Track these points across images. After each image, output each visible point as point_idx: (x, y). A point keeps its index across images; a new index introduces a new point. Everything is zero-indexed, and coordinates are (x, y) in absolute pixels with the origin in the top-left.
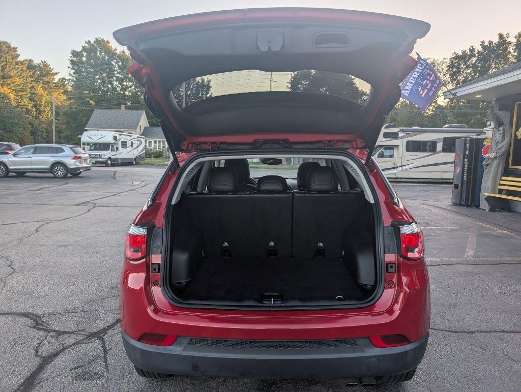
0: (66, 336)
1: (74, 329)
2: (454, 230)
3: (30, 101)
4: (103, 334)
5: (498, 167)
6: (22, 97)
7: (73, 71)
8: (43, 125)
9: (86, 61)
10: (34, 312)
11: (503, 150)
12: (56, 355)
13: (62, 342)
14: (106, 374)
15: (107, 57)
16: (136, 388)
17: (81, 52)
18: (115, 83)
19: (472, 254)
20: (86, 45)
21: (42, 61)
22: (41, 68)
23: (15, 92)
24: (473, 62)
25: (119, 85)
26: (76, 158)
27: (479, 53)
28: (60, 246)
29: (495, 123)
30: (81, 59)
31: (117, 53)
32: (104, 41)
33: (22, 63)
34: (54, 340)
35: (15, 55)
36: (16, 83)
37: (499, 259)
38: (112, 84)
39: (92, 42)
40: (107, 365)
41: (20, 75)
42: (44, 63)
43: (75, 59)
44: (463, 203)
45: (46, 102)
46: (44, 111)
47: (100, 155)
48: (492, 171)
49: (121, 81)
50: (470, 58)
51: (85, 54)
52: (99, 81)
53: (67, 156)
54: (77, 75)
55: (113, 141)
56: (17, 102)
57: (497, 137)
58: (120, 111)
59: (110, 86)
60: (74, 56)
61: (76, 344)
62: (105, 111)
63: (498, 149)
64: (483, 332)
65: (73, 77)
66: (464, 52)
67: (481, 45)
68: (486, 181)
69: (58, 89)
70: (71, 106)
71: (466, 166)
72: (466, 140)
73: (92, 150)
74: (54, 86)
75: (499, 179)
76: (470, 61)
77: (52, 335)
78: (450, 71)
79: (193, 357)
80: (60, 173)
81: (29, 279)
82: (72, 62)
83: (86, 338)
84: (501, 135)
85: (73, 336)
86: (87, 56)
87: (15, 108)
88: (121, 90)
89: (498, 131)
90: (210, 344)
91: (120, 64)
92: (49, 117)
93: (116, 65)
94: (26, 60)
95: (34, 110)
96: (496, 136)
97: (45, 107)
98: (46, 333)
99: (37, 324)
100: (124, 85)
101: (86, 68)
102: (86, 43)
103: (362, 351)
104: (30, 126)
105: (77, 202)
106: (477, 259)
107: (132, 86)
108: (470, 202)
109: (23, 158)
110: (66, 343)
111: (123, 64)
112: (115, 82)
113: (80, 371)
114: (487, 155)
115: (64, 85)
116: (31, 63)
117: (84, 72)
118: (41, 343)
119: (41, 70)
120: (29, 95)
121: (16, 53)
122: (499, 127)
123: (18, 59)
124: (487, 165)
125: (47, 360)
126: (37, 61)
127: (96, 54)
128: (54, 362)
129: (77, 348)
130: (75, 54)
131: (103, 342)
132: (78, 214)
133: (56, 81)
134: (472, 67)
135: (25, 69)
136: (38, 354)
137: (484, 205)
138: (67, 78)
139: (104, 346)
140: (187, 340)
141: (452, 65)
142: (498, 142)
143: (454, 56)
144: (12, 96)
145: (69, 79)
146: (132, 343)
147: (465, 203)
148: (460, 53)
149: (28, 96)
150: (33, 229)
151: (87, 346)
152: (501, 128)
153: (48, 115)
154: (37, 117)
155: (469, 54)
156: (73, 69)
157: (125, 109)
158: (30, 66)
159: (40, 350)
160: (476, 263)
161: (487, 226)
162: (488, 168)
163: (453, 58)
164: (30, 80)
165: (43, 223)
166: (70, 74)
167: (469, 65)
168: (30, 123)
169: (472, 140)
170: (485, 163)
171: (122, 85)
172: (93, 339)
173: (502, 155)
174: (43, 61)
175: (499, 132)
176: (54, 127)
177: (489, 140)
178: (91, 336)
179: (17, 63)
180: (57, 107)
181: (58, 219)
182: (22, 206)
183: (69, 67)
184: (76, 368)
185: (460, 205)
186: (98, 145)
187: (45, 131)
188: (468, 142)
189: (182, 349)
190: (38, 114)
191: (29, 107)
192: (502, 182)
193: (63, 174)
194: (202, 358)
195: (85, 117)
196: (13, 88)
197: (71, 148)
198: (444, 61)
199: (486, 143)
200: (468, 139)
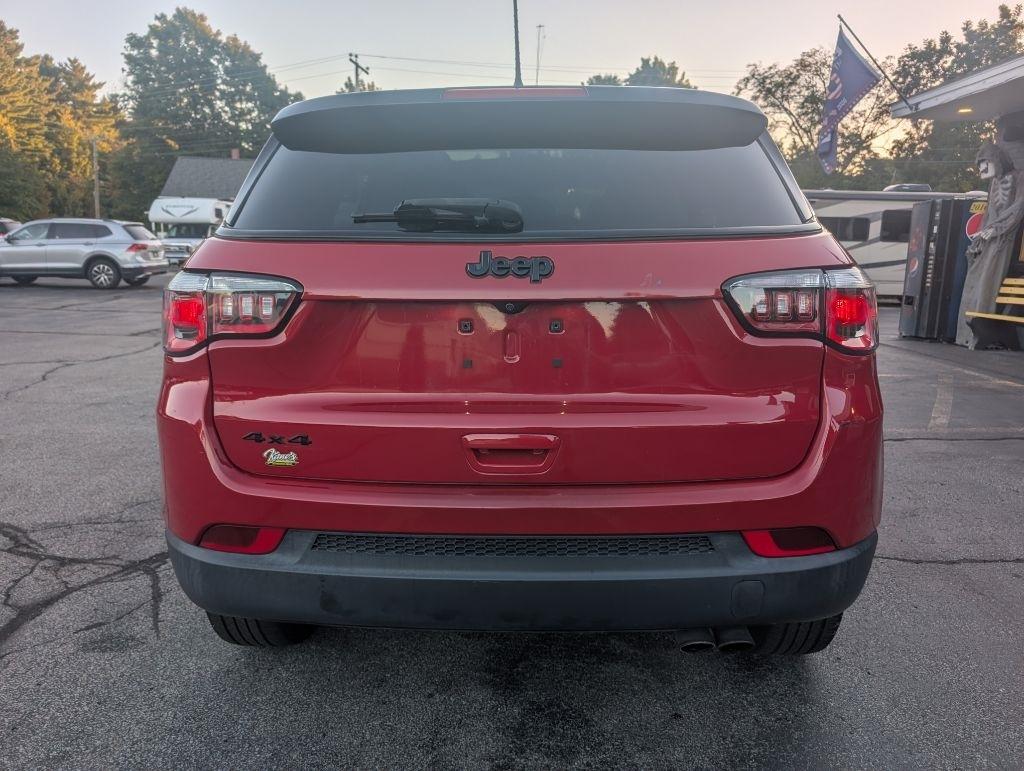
0: (76, 567)
1: (94, 555)
2: (907, 380)
3: (46, 143)
4: (158, 564)
5: (998, 260)
6: (30, 133)
7: (131, 78)
8: (77, 192)
9: (158, 57)
10: (14, 523)
11: (1011, 221)
12: (49, 602)
13: (67, 580)
14: (152, 639)
15: (200, 50)
16: (216, 667)
17: (147, 38)
18: (219, 104)
19: (944, 421)
20: (158, 23)
21: (70, 60)
22: (67, 73)
23: (17, 122)
24: (946, 66)
25: (227, 109)
26: (136, 248)
27: (958, 46)
28: (88, 405)
29: (996, 166)
30: (147, 53)
31: (220, 42)
32: (193, 15)
33: (28, 62)
34: (50, 576)
35: (14, 47)
36: (18, 104)
37: (1000, 429)
38: (212, 107)
39: (170, 17)
40: (156, 620)
41: (25, 87)
42: (74, 62)
43: (135, 53)
44: (923, 334)
45: (79, 144)
46: (78, 164)
47: (188, 248)
48: (986, 267)
49: (230, 99)
50: (941, 57)
51: (155, 43)
52: (186, 100)
53: (118, 243)
54: (140, 88)
55: (213, 220)
56: (23, 144)
57: (1000, 196)
58: (231, 162)
59: (207, 110)
60: (133, 46)
61: (97, 582)
62: (200, 161)
63: (1000, 222)
64: (976, 561)
65: (132, 90)
66: (930, 43)
67: (964, 29)
68: (972, 288)
69: (104, 117)
70: (129, 150)
71: (932, 257)
72: (934, 204)
73: (172, 237)
74: (95, 112)
75: (999, 283)
76: (941, 62)
77: (47, 564)
78: (900, 83)
79: (323, 578)
80: (103, 279)
81: (14, 461)
82: (129, 59)
83: (119, 572)
84: (1007, 193)
85: (91, 567)
86: (160, 45)
87: (17, 155)
88: (230, 119)
89: (1002, 183)
90: (361, 548)
91: (227, 63)
92: (88, 174)
93: (220, 66)
94: (37, 57)
95: (57, 161)
96: (997, 194)
97: (79, 155)
98: (34, 562)
99: (18, 543)
100: (236, 109)
101: (157, 72)
102: (157, 18)
103: (725, 564)
104: (50, 194)
105: (134, 329)
106: (955, 431)
107: (253, 111)
108: (936, 332)
109: (28, 247)
110: (74, 581)
111: (233, 65)
112: (218, 102)
113: (96, 634)
114: (975, 235)
115: (116, 110)
116: (49, 64)
117: (154, 80)
118: (20, 580)
119: (68, 76)
120: (46, 129)
121: (17, 41)
122: (1004, 174)
123: (21, 55)
124: (976, 255)
125: (28, 613)
126: (59, 60)
127: (179, 41)
128: (41, 617)
129: (96, 590)
130: (134, 41)
131: (156, 580)
132: (135, 349)
133: (98, 101)
134: (944, 76)
135: (35, 75)
136: (10, 602)
137: (965, 336)
138: (121, 93)
139: (155, 586)
140: (308, 539)
141: (903, 72)
142: (1001, 206)
143: (909, 52)
144: (11, 131)
145: (125, 95)
146: (183, 551)
147: (927, 333)
148: (921, 47)
149: (43, 131)
150: (38, 375)
151: (119, 587)
152: (1008, 178)
153: (85, 171)
154: (63, 176)
155: (938, 47)
156: (131, 73)
157: (241, 157)
158: (46, 68)
159: (15, 594)
160: (954, 438)
161: (973, 373)
162: (977, 261)
163: (907, 56)
164: (45, 98)
165: (57, 365)
166: (126, 85)
167: (938, 71)
168: (50, 188)
169: (946, 203)
170: (971, 250)
171: (233, 108)
172: (135, 574)
173: (1006, 234)
174: (72, 59)
175: (1004, 186)
176: (96, 194)
177: (981, 204)
178: (132, 567)
179: (18, 63)
180: (102, 154)
181: (90, 358)
182: (21, 335)
183: (123, 70)
184: (87, 628)
185: (916, 338)
186: (184, 228)
187: (81, 203)
188: (938, 207)
189: (298, 559)
190: (67, 169)
191: (48, 155)
192: (1004, 290)
193: (109, 279)
194: (343, 579)
195: (160, 173)
196: (10, 115)
197: (124, 227)
198: (888, 62)
199: (976, 210)
200: (939, 201)
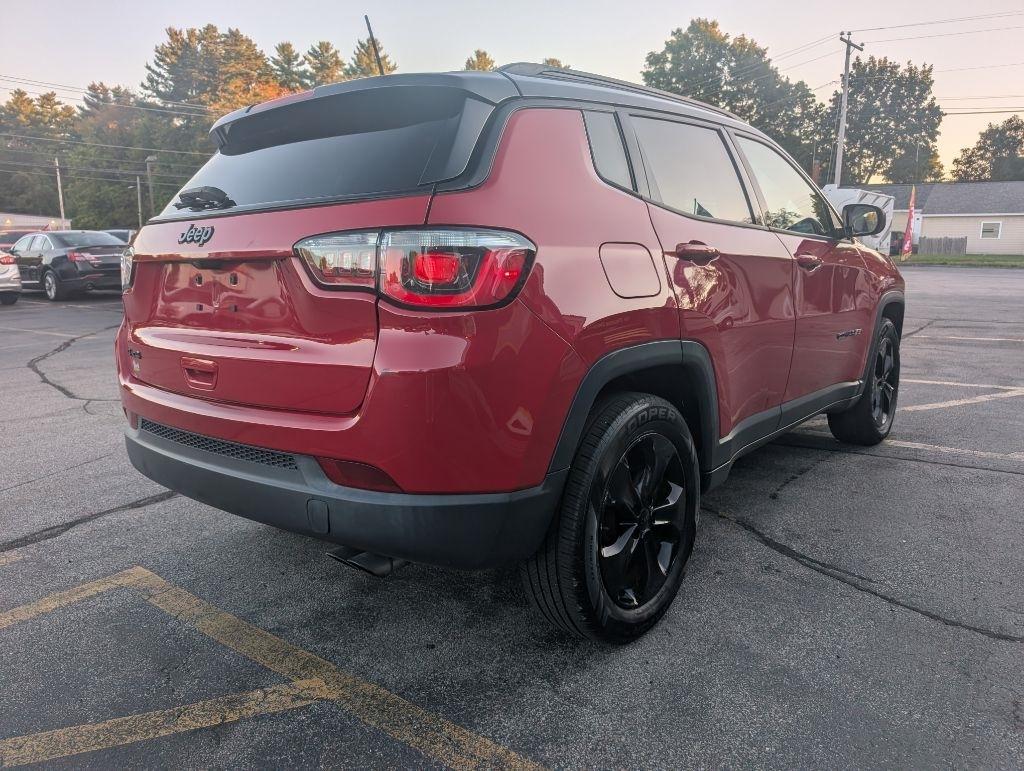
9: (671, 69)
15: (708, 56)
20: (674, 38)
30: (662, 68)
31: (727, 44)
32: (706, 24)
39: (684, 31)
43: (652, 69)
51: (670, 57)
60: (651, 64)
82: (647, 75)
86: (673, 58)
91: (733, 64)
93: (726, 68)
102: (673, 34)
103: (304, 482)
111: (739, 64)
127: (691, 52)
130: (652, 59)
